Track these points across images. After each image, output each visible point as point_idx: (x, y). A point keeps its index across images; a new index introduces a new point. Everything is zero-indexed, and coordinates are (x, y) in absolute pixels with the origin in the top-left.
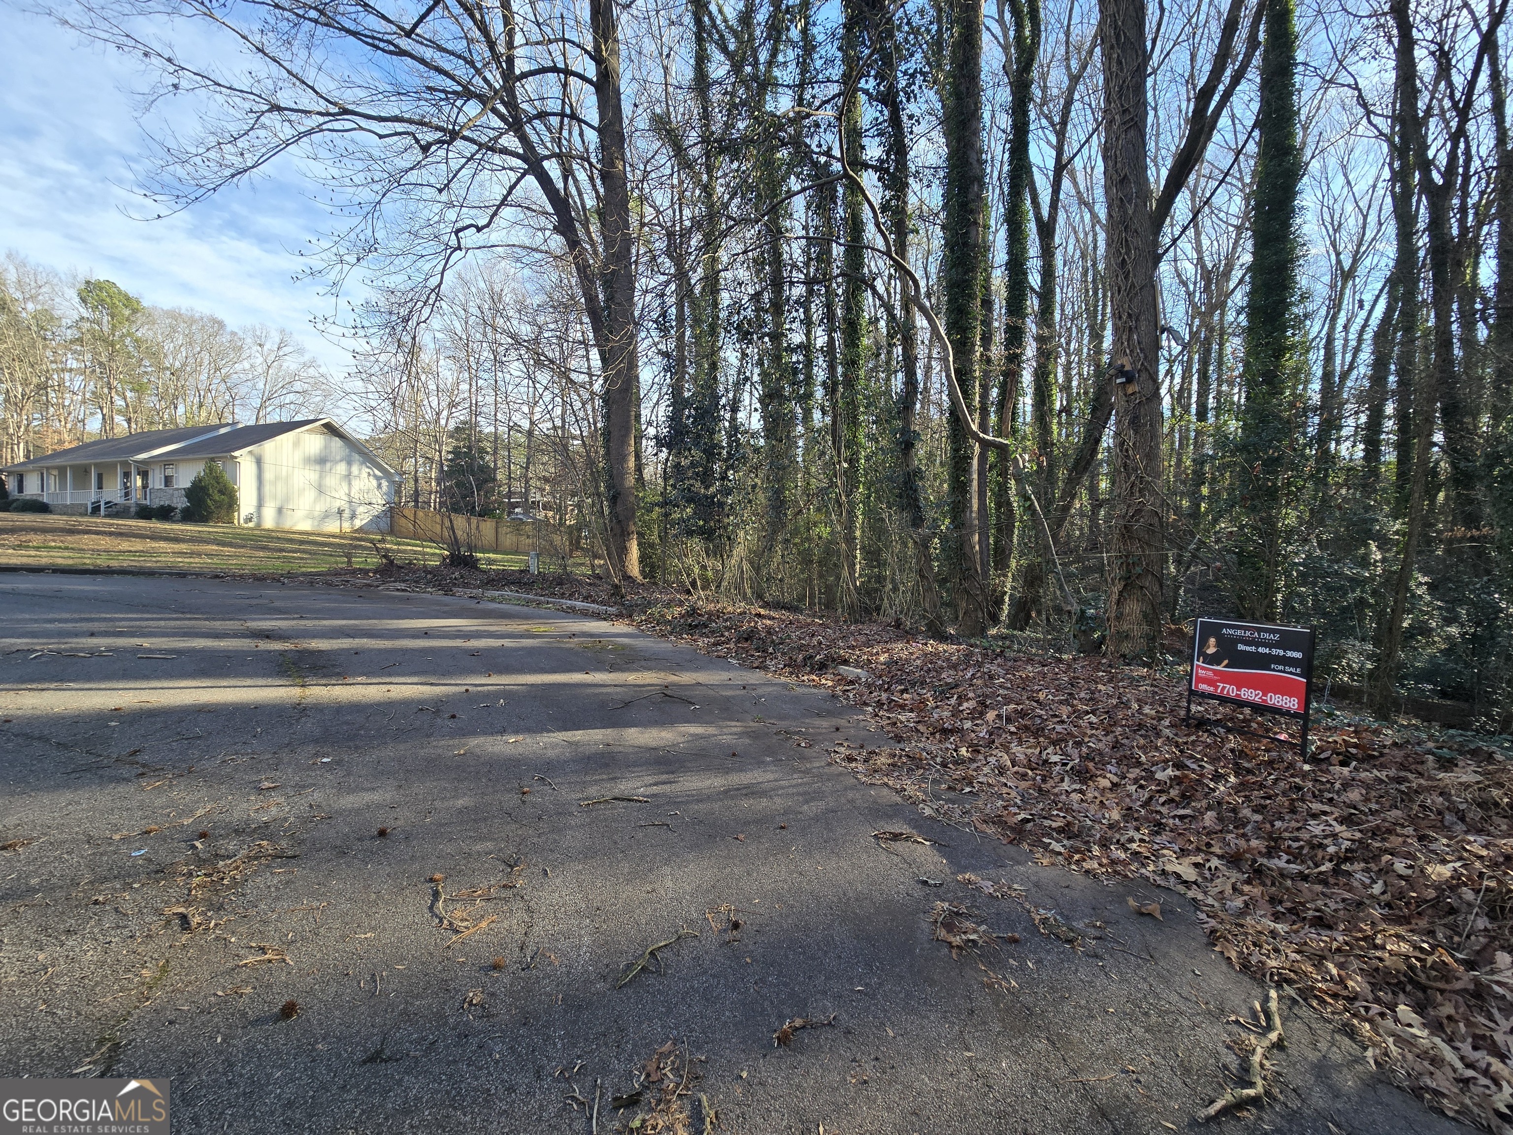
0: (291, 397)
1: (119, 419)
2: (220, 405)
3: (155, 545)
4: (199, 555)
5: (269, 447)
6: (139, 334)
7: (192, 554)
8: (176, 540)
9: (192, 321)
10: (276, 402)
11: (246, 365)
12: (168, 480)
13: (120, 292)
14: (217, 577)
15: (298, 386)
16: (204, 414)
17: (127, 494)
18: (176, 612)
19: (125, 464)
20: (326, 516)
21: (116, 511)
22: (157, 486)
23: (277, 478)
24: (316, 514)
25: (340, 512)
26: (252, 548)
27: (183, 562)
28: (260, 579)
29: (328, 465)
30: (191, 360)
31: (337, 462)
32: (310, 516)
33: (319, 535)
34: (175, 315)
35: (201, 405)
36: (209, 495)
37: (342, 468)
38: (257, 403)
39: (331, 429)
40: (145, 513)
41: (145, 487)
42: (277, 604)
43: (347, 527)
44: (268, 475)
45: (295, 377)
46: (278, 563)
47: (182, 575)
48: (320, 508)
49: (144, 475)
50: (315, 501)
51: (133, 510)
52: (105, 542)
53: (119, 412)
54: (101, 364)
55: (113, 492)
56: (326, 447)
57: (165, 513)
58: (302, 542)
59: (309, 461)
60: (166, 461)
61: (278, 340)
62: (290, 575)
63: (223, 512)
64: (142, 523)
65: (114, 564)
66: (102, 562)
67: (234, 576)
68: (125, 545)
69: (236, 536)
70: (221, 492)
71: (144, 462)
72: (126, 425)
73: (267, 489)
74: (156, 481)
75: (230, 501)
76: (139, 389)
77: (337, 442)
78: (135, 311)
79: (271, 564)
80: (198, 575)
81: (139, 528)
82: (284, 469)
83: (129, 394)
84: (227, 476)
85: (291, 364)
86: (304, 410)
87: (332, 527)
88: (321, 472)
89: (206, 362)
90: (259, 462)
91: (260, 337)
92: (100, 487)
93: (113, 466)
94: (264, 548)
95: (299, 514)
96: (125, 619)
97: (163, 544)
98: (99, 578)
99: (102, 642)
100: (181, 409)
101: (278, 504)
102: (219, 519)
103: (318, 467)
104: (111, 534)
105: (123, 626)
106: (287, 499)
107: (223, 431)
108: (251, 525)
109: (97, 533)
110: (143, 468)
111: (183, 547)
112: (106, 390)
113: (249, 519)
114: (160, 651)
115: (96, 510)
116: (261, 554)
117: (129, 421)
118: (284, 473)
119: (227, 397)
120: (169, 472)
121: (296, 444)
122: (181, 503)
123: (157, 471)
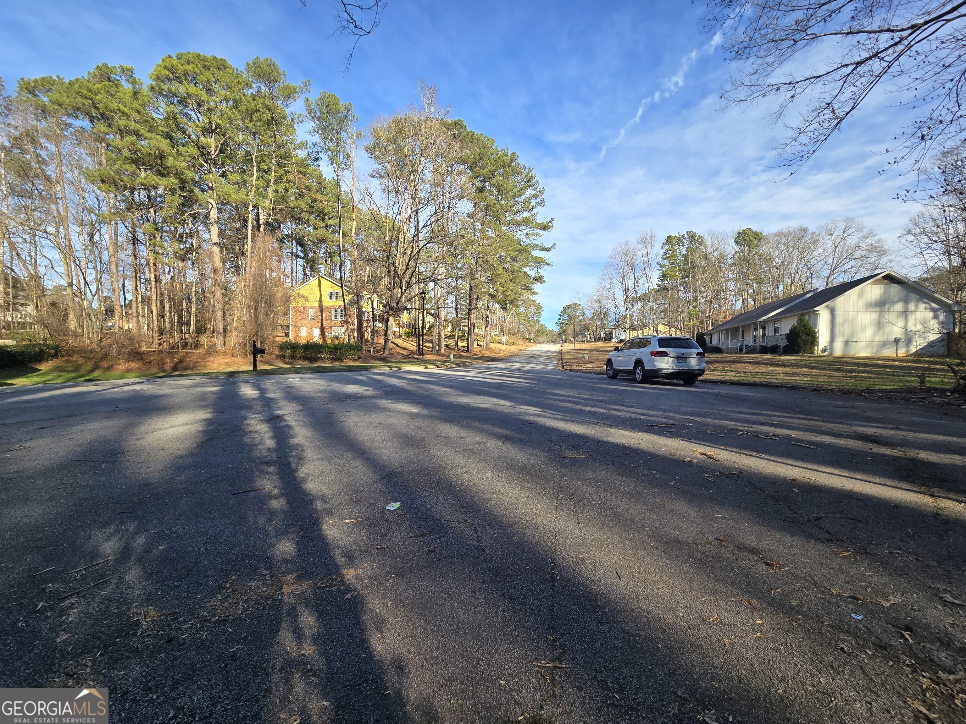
0: (853, 263)
1: (750, 300)
2: (803, 280)
3: (772, 368)
4: (798, 375)
5: (840, 301)
6: (761, 252)
7: (793, 374)
8: (783, 365)
9: (789, 234)
10: (841, 269)
11: (821, 250)
12: (776, 330)
13: (753, 232)
14: (815, 390)
15: (857, 254)
16: (793, 288)
17: (755, 341)
18: (801, 414)
19: (755, 324)
20: (884, 345)
21: (751, 350)
22: (770, 335)
23: (845, 321)
24: (875, 343)
25: (897, 341)
26: (831, 370)
27: (792, 379)
28: (846, 393)
29: (887, 307)
30: (787, 257)
31: (894, 303)
32: (870, 345)
33: (879, 359)
34: (780, 234)
35: (792, 283)
36: (799, 337)
37: (899, 307)
38: (826, 273)
39: (890, 279)
40: (764, 350)
41: (764, 335)
42: (869, 414)
43: (902, 353)
44: (839, 319)
45: (855, 249)
46: (853, 381)
47: (793, 388)
48: (878, 339)
49: (764, 328)
50: (875, 334)
51: (758, 349)
52: (748, 367)
53: (751, 296)
54: (743, 273)
55: (749, 341)
56: (885, 293)
57: (774, 350)
58: (866, 365)
59: (871, 305)
60: (775, 319)
61: (843, 227)
62: (868, 390)
63: (808, 347)
64: (764, 356)
65: (757, 380)
66: (750, 379)
67: (827, 390)
68: (758, 369)
69: (818, 362)
70: (807, 334)
71: (764, 321)
72: (753, 303)
73: (838, 329)
74: (770, 332)
75: (812, 338)
76: (760, 282)
77: (895, 288)
78: (760, 239)
79: (850, 383)
80: (803, 388)
81: (764, 359)
82: (851, 314)
83: (755, 286)
84: (811, 324)
85: (852, 240)
86: (862, 270)
87: (889, 352)
88: (880, 312)
89: (796, 256)
90: (832, 312)
91: (830, 230)
92: (743, 338)
93: (749, 325)
94: (838, 370)
95: (862, 344)
96: (777, 416)
97: (776, 368)
98: (752, 389)
99: (771, 430)
100: (781, 287)
101: (845, 339)
102: (805, 352)
103: (877, 309)
104: (750, 363)
105: (776, 420)
106: (852, 335)
107: (808, 295)
108: (825, 354)
109: (745, 362)
110: (763, 325)
111: (788, 370)
112: (745, 286)
113: (824, 351)
114: (804, 441)
115: (741, 349)
116: (838, 374)
117: (754, 300)
118: (850, 317)
119: (808, 275)
120: (777, 325)
121: (860, 295)
122: (783, 343)
123: (771, 326)
